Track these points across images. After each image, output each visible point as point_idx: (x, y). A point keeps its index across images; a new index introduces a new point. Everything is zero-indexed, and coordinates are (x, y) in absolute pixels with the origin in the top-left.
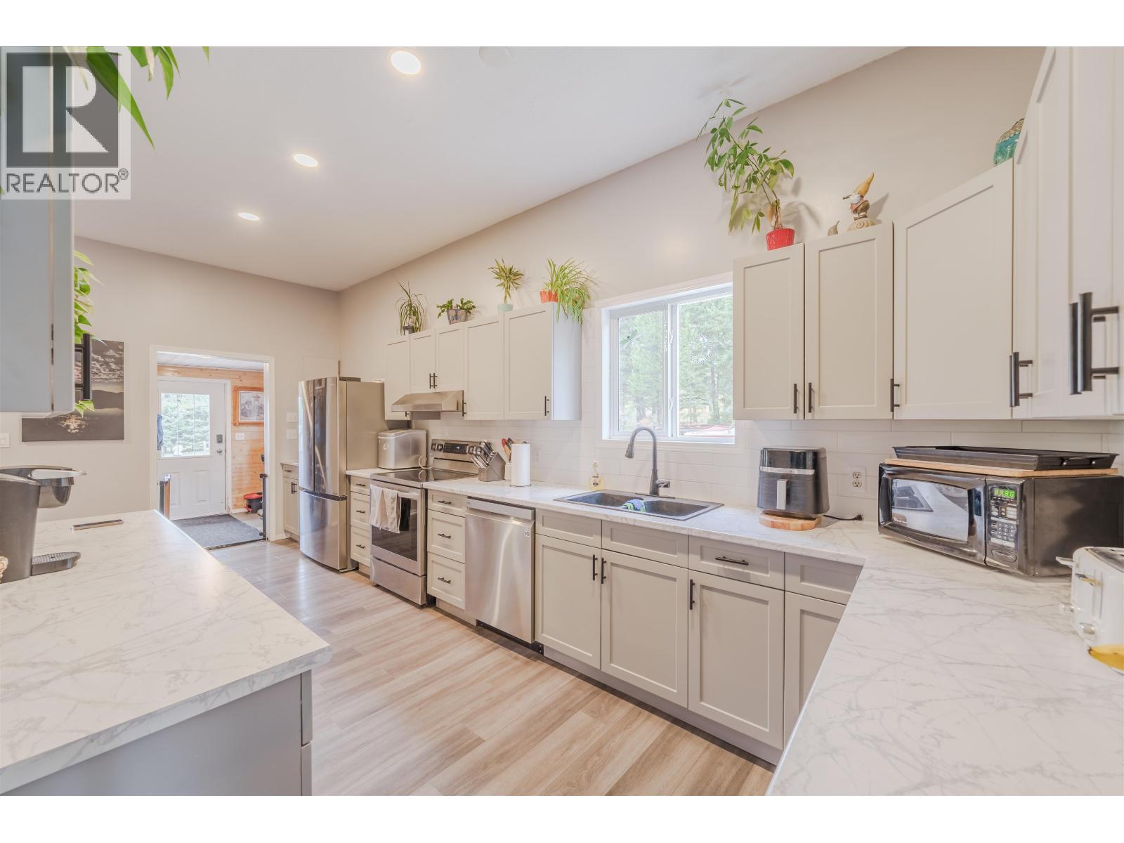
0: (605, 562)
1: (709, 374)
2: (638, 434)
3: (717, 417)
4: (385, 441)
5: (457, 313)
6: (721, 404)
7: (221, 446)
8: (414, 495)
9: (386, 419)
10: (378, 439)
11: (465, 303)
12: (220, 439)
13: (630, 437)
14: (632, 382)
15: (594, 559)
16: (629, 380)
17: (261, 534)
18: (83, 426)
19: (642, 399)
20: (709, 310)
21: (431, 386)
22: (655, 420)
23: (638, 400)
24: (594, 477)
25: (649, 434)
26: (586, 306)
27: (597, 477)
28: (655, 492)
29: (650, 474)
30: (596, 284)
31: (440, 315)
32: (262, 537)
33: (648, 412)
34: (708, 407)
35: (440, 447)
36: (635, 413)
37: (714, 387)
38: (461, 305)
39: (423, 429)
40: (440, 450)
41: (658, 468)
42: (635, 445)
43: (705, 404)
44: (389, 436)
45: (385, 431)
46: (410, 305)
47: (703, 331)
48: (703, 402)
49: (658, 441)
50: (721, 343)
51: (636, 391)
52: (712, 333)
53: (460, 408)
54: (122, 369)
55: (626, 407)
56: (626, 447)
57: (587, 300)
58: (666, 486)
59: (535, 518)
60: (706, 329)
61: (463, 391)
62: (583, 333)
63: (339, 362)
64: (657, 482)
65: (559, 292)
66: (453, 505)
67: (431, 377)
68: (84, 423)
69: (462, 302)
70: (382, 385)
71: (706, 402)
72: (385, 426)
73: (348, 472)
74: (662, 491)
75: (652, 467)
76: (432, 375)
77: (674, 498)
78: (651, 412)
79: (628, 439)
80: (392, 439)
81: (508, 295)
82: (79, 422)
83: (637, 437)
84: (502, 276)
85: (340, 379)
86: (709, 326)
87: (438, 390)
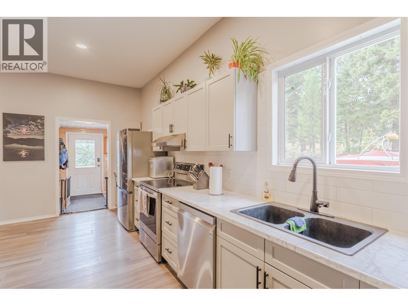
0: (268, 275)
1: (344, 127)
2: (301, 161)
3: (349, 149)
4: (151, 162)
5: (185, 88)
6: (351, 143)
7: (99, 163)
8: (155, 195)
9: (153, 150)
10: (149, 162)
11: (190, 83)
12: (99, 160)
13: (293, 164)
14: (298, 132)
15: (258, 270)
16: (297, 131)
17: (105, 206)
18: (28, 154)
19: (304, 141)
20: (344, 91)
21: (170, 131)
22: (311, 151)
23: (302, 141)
24: (265, 192)
25: (310, 162)
26: (260, 70)
27: (268, 192)
28: (315, 209)
29: (311, 194)
30: (268, 54)
31: (177, 91)
32: (106, 207)
33: (307, 147)
34: (342, 145)
35: (178, 167)
36: (300, 148)
37: (347, 134)
38: (187, 84)
39: (172, 156)
40: (178, 168)
41: (318, 189)
42: (298, 171)
43: (341, 143)
44: (153, 160)
45: (153, 157)
46: (165, 88)
47: (341, 103)
48: (340, 142)
49: (317, 168)
50: (351, 109)
51: (300, 136)
52: (346, 104)
53: (183, 144)
54: (44, 128)
55: (295, 145)
56: (290, 171)
57: (261, 66)
58: (326, 206)
59: (216, 224)
60: (342, 102)
61: (185, 133)
62: (258, 90)
63: (141, 123)
64: (317, 202)
65: (240, 61)
66: (173, 205)
67: (170, 126)
68: (28, 153)
69: (188, 82)
70: (152, 132)
71: (341, 142)
72: (153, 155)
73: (133, 179)
74: (322, 210)
75: (312, 189)
76: (171, 125)
77: (333, 217)
78: (309, 147)
79: (292, 166)
80: (156, 162)
81: (211, 72)
82: (26, 152)
83: (299, 164)
84: (208, 61)
85: (129, 130)
86: (344, 100)
87: (174, 133)
